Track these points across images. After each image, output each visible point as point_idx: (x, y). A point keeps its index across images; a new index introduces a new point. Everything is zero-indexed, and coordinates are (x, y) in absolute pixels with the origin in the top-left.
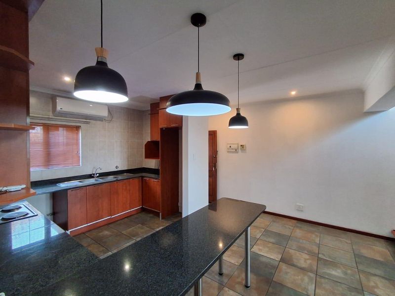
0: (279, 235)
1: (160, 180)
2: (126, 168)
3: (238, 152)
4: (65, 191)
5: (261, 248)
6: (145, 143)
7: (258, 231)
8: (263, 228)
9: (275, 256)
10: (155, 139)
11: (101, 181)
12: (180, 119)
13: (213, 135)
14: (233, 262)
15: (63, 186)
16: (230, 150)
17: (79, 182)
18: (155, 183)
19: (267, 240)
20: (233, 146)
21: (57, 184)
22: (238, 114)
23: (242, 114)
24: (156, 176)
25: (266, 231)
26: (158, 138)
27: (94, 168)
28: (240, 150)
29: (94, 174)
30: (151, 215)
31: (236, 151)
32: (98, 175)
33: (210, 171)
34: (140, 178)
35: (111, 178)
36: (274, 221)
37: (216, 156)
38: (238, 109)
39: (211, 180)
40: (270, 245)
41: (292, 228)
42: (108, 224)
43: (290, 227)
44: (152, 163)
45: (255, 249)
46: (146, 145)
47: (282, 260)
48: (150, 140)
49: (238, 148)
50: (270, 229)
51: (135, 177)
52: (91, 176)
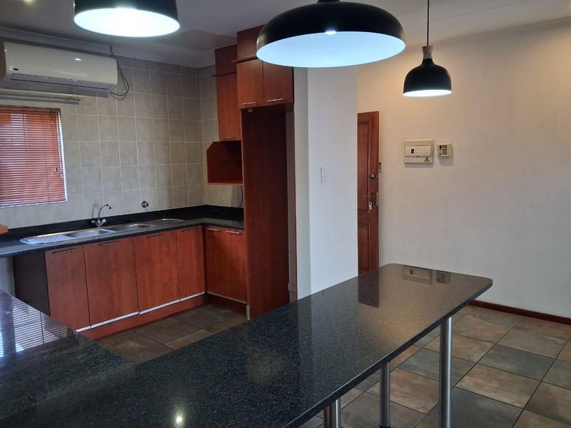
0: (528, 356)
1: (244, 232)
2: (165, 208)
3: (431, 164)
4: (40, 252)
5: (480, 381)
6: (207, 145)
7: (477, 348)
8: (489, 342)
9: (513, 399)
10: (229, 137)
11: (111, 233)
12: (287, 76)
13: (368, 125)
14: (412, 406)
15: (33, 242)
16: (411, 160)
17: (67, 235)
18: (234, 239)
19: (498, 366)
20: (418, 151)
21: (22, 241)
22: (428, 61)
23: (437, 61)
24: (236, 223)
25: (496, 347)
26: (236, 134)
27: (95, 206)
28: (436, 159)
29: (96, 220)
30: (228, 311)
31: (428, 162)
32: (104, 220)
33: (362, 212)
34: (200, 227)
35: (134, 227)
36: (519, 328)
37: (376, 174)
38: (426, 49)
39: (365, 232)
40: (504, 376)
41: (563, 342)
42: (135, 327)
43: (556, 339)
44: (225, 195)
45: (467, 383)
46: (209, 152)
47: (530, 406)
48: (217, 140)
49: (432, 154)
50: (506, 343)
51: (186, 226)
52: (89, 224)
